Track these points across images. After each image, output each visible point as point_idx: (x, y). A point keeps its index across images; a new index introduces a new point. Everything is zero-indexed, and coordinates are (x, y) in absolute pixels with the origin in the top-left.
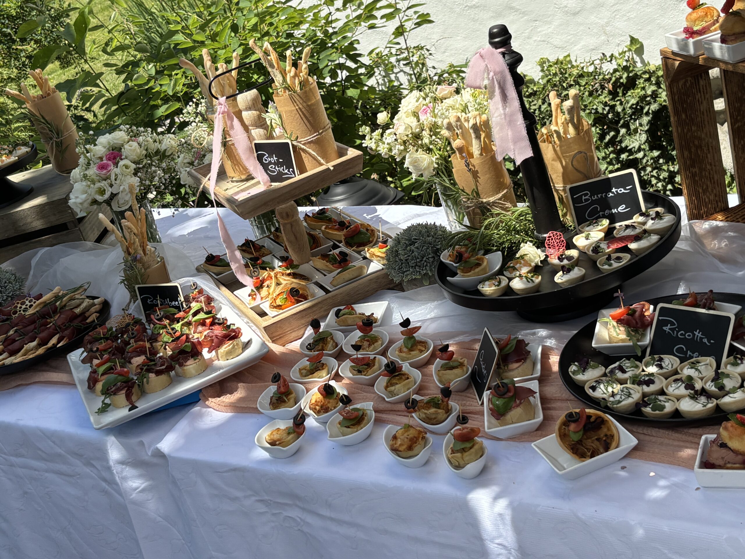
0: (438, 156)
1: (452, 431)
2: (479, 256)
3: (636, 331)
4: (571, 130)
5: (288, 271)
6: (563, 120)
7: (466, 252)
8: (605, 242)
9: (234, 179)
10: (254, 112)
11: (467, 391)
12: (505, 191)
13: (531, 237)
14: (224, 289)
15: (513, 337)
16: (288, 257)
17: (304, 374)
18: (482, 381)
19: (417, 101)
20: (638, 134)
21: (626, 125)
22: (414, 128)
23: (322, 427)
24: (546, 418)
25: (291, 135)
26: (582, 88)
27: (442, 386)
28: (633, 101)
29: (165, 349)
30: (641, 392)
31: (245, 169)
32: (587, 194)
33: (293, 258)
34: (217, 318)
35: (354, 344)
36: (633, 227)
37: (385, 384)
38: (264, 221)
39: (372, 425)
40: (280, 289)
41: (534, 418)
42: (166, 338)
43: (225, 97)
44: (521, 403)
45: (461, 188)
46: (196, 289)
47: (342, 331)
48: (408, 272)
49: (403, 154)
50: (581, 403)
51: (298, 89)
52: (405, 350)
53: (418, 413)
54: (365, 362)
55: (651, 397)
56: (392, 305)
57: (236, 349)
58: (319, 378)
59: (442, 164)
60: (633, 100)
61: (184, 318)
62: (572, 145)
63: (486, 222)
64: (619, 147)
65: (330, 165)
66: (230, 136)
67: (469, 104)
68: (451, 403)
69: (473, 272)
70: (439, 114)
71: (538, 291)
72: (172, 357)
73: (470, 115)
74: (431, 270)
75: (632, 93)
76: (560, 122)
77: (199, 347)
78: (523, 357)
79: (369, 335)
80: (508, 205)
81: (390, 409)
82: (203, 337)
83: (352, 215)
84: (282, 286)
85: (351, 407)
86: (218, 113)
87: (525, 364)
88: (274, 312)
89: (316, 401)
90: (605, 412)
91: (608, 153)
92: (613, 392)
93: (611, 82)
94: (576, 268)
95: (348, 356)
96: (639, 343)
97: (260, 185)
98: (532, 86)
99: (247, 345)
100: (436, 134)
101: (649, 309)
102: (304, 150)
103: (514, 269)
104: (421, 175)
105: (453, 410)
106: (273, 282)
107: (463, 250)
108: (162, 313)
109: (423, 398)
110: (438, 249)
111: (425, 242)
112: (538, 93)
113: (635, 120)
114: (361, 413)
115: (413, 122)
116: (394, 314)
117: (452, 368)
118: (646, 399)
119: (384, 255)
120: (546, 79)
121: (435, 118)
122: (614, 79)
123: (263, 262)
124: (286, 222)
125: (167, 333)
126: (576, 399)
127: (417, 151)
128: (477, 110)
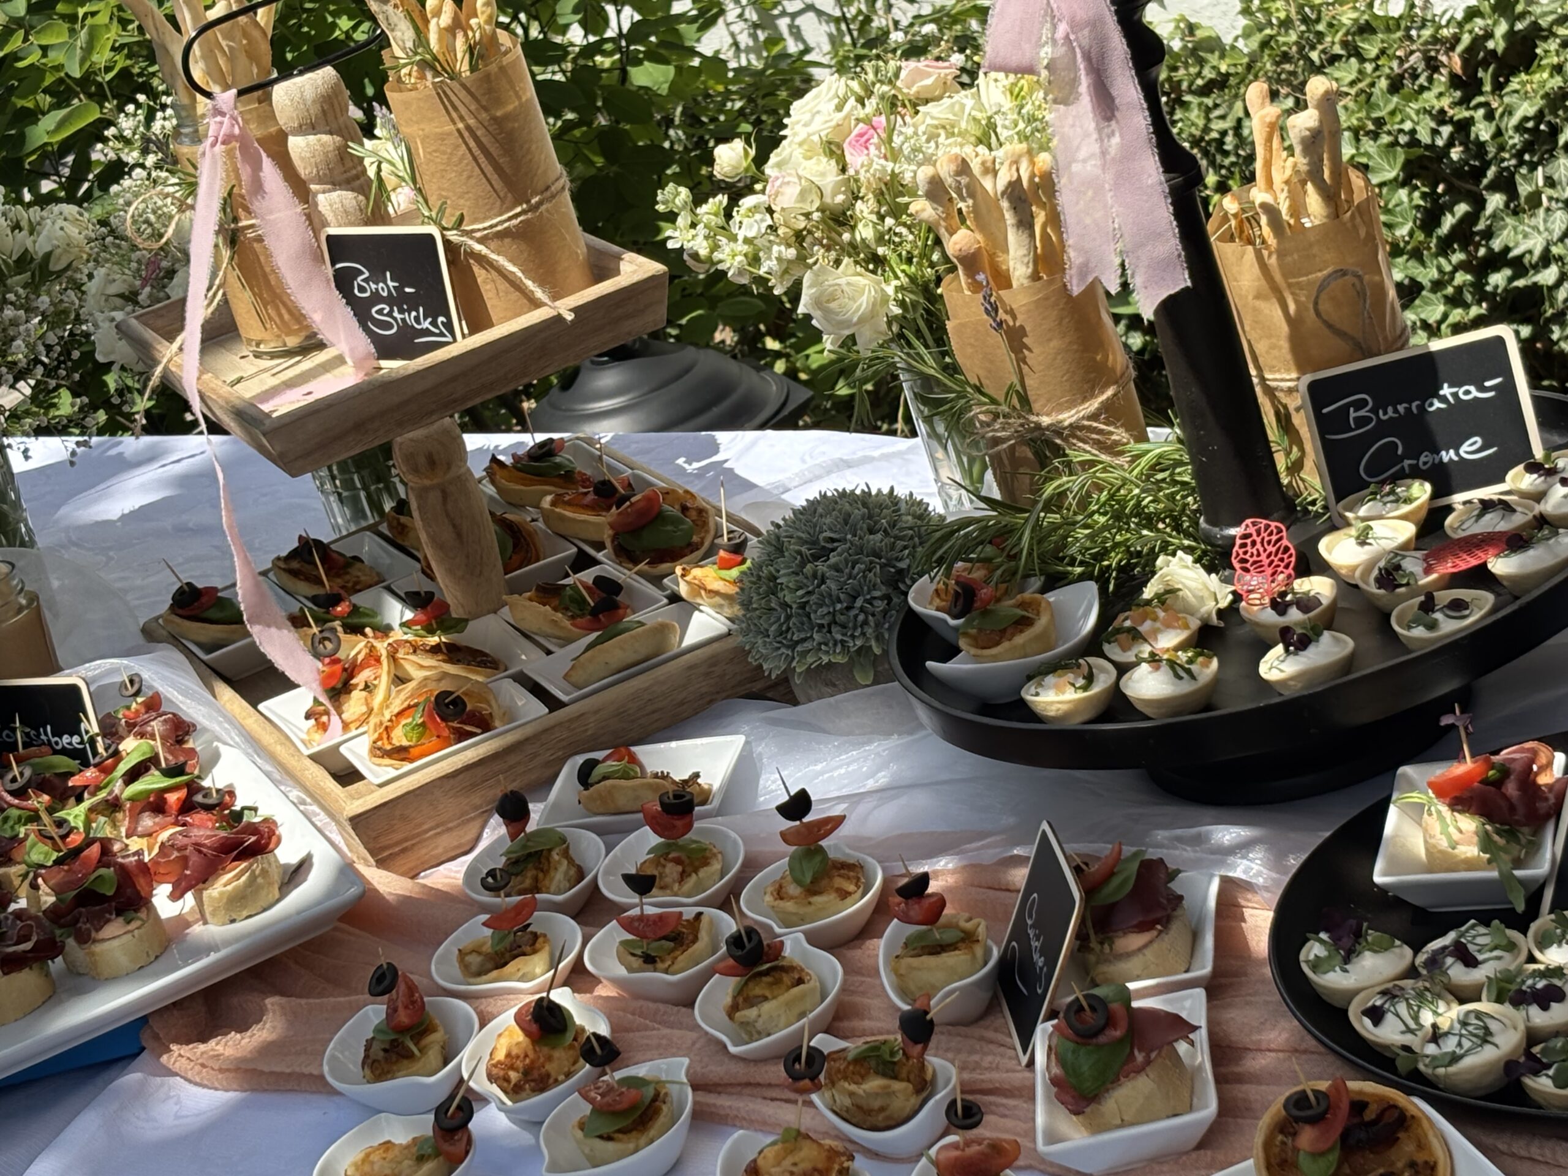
0: (905, 280)
1: (933, 1152)
2: (1027, 595)
3: (1511, 834)
4: (1314, 201)
5: (433, 640)
6: (1288, 172)
7: (987, 581)
8: (1419, 554)
9: (263, 348)
10: (326, 138)
11: (982, 1023)
12: (1110, 392)
13: (1188, 535)
14: (227, 695)
15: (1128, 850)
16: (430, 595)
17: (474, 968)
18: (1032, 989)
19: (839, 108)
20: (1541, 212)
21: (1506, 184)
22: (827, 192)
23: (527, 1138)
24: (1226, 1109)
25: (442, 210)
26: (1369, 67)
27: (906, 1007)
28: (1527, 109)
29: (34, 886)
30: (1522, 1027)
31: (299, 317)
32: (1364, 403)
33: (449, 600)
34: (201, 789)
35: (633, 871)
36: (1506, 507)
37: (728, 1000)
38: (362, 479)
39: (685, 1131)
40: (402, 696)
41: (1191, 1109)
42: (40, 853)
43: (234, 91)
44: (1148, 1062)
45: (974, 381)
46: (137, 693)
47: (600, 831)
48: (808, 645)
49: (796, 273)
50: (1339, 1063)
51: (463, 66)
52: (793, 890)
53: (828, 1095)
54: (666, 931)
55: (1551, 1044)
56: (759, 748)
57: (260, 887)
58: (522, 979)
59: (915, 304)
60: (1526, 105)
61: (99, 789)
62: (1315, 250)
63: (1049, 489)
64: (1482, 252)
65: (565, 307)
66: (249, 212)
67: (999, 120)
68: (935, 1061)
69: (1006, 645)
70: (906, 148)
71: (1208, 708)
72: (54, 914)
73: (999, 153)
74: (879, 638)
75: (1523, 84)
76: (1278, 178)
77: (141, 882)
78: (1159, 914)
79: (681, 841)
80: (1119, 434)
81: (744, 1080)
82: (156, 850)
83: (638, 460)
84: (411, 686)
85: (619, 1075)
86: (210, 140)
87: (1167, 938)
88: (386, 770)
89: (508, 1055)
90: (1409, 1092)
91: (1448, 268)
92: (1435, 1026)
93: (1460, 48)
94: (1326, 634)
95: (615, 910)
96: (1517, 873)
97: (343, 369)
98: (1213, 59)
99: (297, 872)
100: (898, 211)
101: (1550, 764)
102: (481, 259)
103: (1136, 636)
104: (852, 339)
105: (940, 1081)
106: (383, 676)
107: (978, 574)
108: (28, 772)
109: (842, 1044)
110: (900, 572)
111: (860, 550)
112: (1232, 81)
113: (1533, 167)
114: (650, 1092)
115: (825, 172)
116: (763, 777)
117: (938, 949)
118: (1536, 1050)
119: (732, 590)
120: (1258, 37)
121: (895, 161)
122: (1466, 39)
123: (355, 610)
124: (427, 482)
125: (44, 836)
126: (1322, 1049)
127: (838, 263)
128: (1023, 137)
